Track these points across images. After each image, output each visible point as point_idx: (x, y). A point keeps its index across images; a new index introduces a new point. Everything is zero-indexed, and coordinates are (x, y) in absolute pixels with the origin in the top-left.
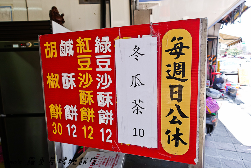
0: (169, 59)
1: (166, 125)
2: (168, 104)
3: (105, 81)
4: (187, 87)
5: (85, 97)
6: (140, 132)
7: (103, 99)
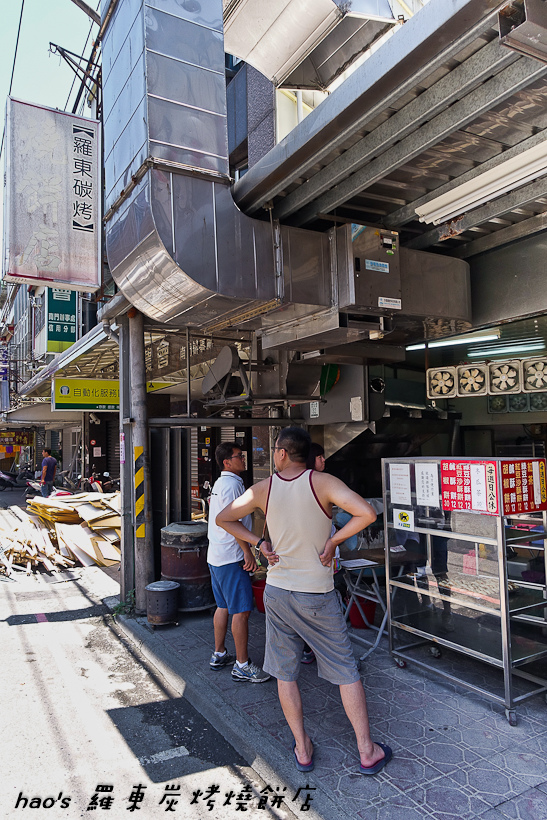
0: (488, 474)
1: (489, 501)
2: (489, 492)
3: (467, 482)
4: (494, 485)
5: (459, 489)
6: (479, 504)
7: (467, 490)
